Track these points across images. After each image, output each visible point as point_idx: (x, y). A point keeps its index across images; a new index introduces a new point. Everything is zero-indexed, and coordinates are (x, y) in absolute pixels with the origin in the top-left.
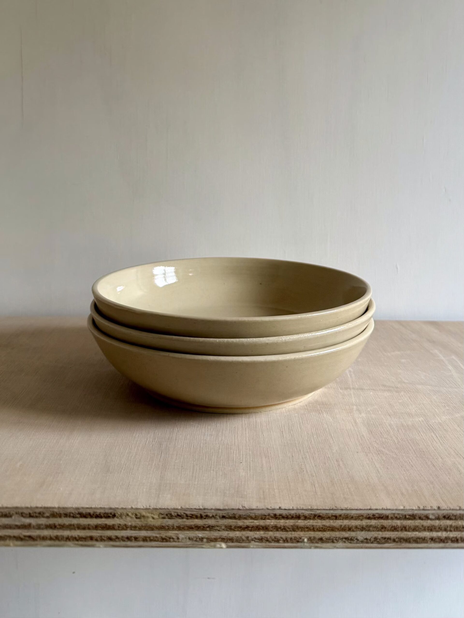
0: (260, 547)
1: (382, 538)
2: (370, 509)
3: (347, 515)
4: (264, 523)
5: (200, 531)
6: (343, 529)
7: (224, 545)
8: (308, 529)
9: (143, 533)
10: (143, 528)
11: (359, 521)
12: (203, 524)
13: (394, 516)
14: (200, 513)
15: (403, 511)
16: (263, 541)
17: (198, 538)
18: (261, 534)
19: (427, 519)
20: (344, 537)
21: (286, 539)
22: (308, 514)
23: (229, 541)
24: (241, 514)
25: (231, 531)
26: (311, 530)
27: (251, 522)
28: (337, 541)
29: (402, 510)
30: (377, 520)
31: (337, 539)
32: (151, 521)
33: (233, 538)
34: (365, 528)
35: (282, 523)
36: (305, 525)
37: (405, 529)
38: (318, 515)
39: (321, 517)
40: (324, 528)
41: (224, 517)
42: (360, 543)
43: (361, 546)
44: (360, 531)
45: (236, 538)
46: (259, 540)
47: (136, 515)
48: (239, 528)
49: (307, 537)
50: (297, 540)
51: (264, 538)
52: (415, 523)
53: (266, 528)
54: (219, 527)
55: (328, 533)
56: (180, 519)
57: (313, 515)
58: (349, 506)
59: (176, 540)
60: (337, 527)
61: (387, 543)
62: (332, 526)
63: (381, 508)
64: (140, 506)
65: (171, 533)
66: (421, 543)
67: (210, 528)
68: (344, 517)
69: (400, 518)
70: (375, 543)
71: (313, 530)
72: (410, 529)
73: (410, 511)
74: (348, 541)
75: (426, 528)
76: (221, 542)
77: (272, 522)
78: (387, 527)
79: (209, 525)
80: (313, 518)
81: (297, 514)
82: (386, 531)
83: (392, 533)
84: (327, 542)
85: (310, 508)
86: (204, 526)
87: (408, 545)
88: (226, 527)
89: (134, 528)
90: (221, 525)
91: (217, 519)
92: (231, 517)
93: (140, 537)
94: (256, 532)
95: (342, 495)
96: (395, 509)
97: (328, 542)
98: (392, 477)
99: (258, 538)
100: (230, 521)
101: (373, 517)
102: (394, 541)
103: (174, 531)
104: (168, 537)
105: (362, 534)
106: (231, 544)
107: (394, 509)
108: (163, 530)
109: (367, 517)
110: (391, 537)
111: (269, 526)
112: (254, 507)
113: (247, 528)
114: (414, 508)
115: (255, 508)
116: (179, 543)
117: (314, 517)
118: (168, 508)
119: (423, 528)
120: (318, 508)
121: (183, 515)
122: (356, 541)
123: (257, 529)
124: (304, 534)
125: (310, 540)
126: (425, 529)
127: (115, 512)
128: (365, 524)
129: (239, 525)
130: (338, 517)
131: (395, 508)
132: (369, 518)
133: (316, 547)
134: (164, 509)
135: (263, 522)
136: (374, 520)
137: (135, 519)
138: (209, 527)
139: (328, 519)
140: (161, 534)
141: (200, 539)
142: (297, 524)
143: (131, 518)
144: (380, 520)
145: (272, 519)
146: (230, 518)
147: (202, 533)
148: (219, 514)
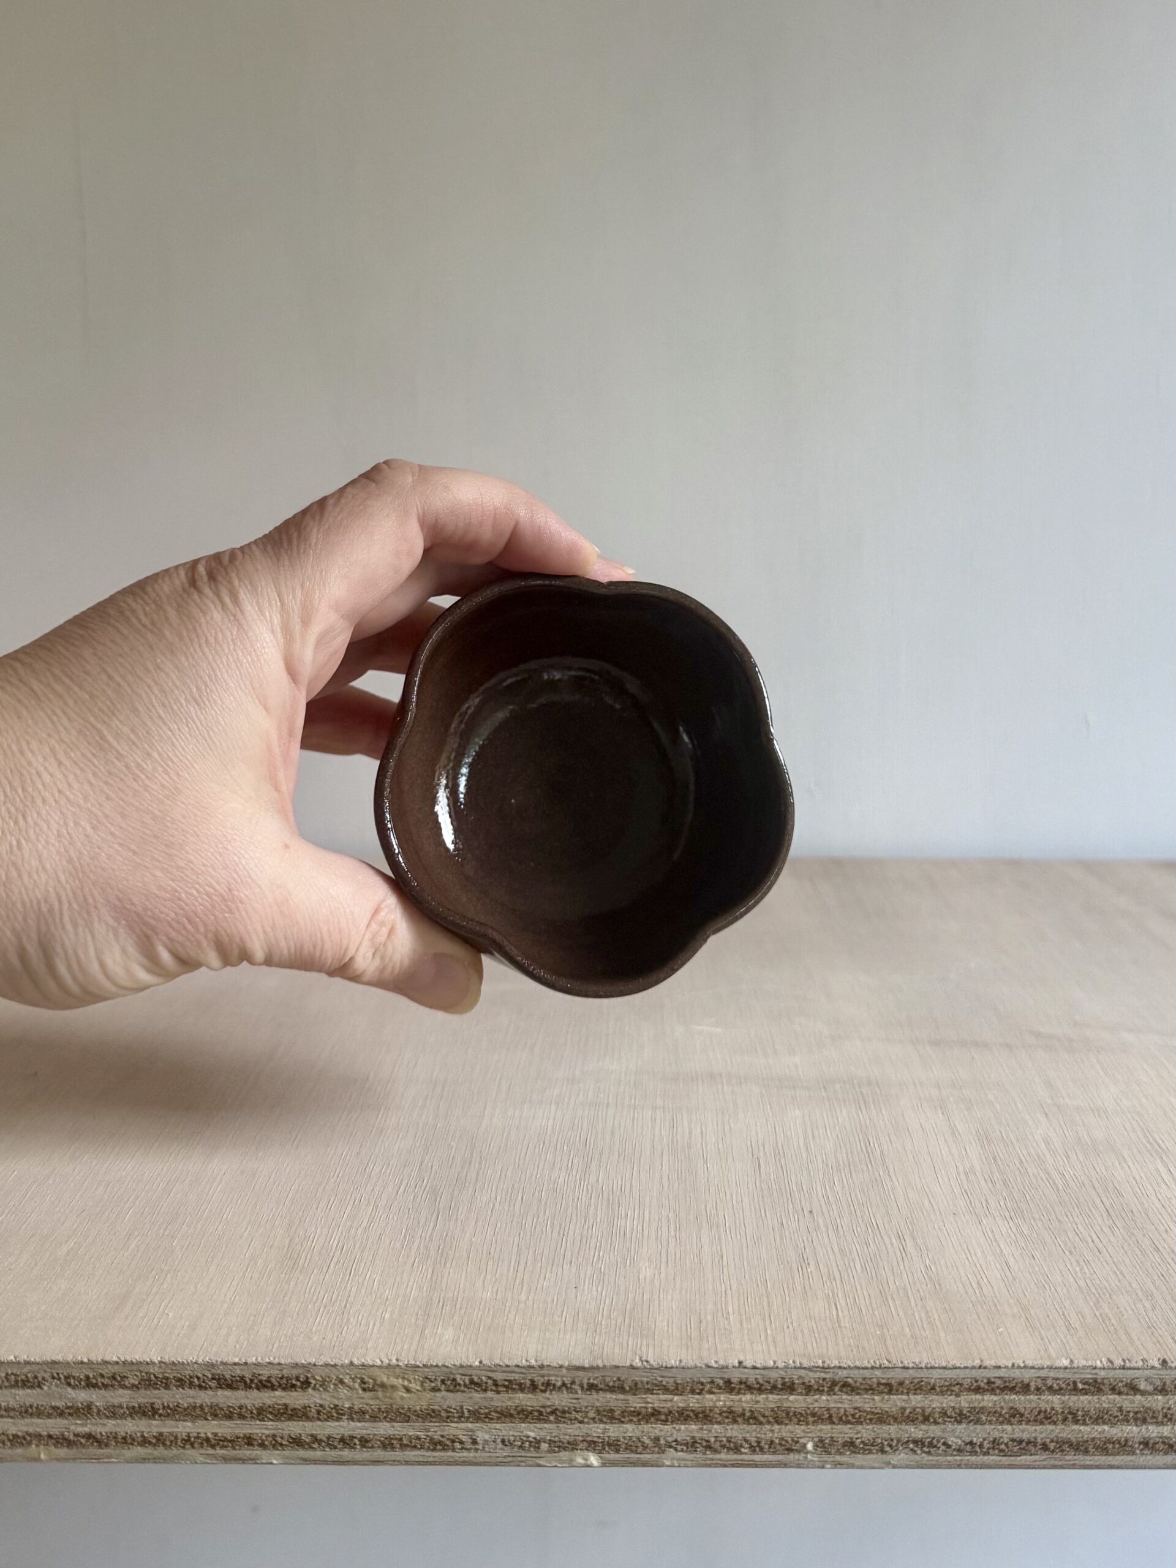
0: (689, 1463)
1: (1013, 1440)
2: (980, 1367)
3: (919, 1383)
4: (698, 1403)
5: (530, 1423)
6: (908, 1417)
7: (594, 1459)
8: (816, 1418)
9: (384, 1429)
10: (382, 1417)
11: (950, 1397)
12: (540, 1404)
13: (1045, 1385)
14: (530, 1378)
15: (1068, 1370)
16: (698, 1449)
17: (527, 1441)
18: (690, 1431)
19: (1132, 1393)
20: (910, 1439)
21: (759, 1442)
22: (814, 1378)
23: (607, 1448)
24: (637, 1379)
25: (612, 1423)
26: (822, 1420)
27: (666, 1401)
28: (895, 1450)
29: (1066, 1368)
30: (1000, 1395)
31: (894, 1444)
32: (402, 1398)
33: (618, 1441)
34: (965, 1415)
35: (746, 1401)
36: (809, 1408)
37: (1072, 1416)
38: (842, 1383)
39: (849, 1388)
40: (857, 1416)
41: (592, 1387)
42: (955, 1455)
43: (956, 1460)
44: (953, 1424)
45: (626, 1442)
46: (687, 1448)
47: (363, 1382)
48: (634, 1416)
49: (813, 1438)
50: (788, 1446)
51: (699, 1441)
52: (1101, 1404)
53: (704, 1416)
54: (581, 1412)
55: (870, 1427)
56: (477, 1391)
57: (830, 1383)
58: (925, 1359)
59: (468, 1447)
60: (892, 1414)
61: (1025, 1454)
62: (880, 1411)
63: (1010, 1365)
64: (372, 1358)
65: (455, 1429)
66: (1118, 1454)
67: (556, 1415)
68: (912, 1388)
69: (1061, 1389)
70: (992, 1455)
71: (828, 1421)
72: (1087, 1419)
73: (1088, 1371)
74: (921, 1450)
75: (1131, 1415)
76: (586, 1453)
77: (720, 1401)
78: (1026, 1413)
79: (554, 1408)
80: (828, 1391)
81: (787, 1380)
82: (1024, 1423)
83: (1038, 1428)
84: (865, 1450)
85: (820, 1363)
86: (542, 1410)
87: (1081, 1459)
88: (598, 1412)
89: (359, 1415)
90: (586, 1407)
91: (576, 1393)
92: (614, 1387)
93: (376, 1440)
94: (677, 1427)
95: (907, 1330)
96: (1047, 1367)
97: (870, 1452)
98: (1045, 1281)
99: (685, 1442)
100: (609, 1395)
101: (990, 1387)
102: (1045, 1447)
103: (463, 1422)
104: (448, 1439)
105: (958, 1431)
106: (613, 1456)
107: (1045, 1366)
108: (435, 1420)
109: (973, 1387)
110: (1036, 1438)
111: (711, 1411)
112: (673, 1362)
113: (654, 1415)
114: (1099, 1364)
115: (674, 1366)
116: (478, 1455)
117: (830, 1387)
118: (446, 1364)
119: (1121, 1415)
120: (842, 1365)
121: (486, 1383)
122: (943, 1448)
123: (682, 1419)
124: (804, 1431)
125: (821, 1447)
126: (1126, 1417)
127: (309, 1375)
128: (967, 1405)
129: (635, 1408)
130: (894, 1388)
131: (1048, 1363)
132: (978, 1390)
133: (837, 1465)
134: (437, 1366)
135: (697, 1399)
136: (991, 1394)
137: (360, 1392)
138: (553, 1412)
139: (871, 1392)
140: (430, 1431)
141: (531, 1442)
142: (785, 1405)
143: (351, 1388)
144: (1006, 1394)
145: (719, 1393)
146: (611, 1389)
147: (536, 1427)
148: (581, 1381)
